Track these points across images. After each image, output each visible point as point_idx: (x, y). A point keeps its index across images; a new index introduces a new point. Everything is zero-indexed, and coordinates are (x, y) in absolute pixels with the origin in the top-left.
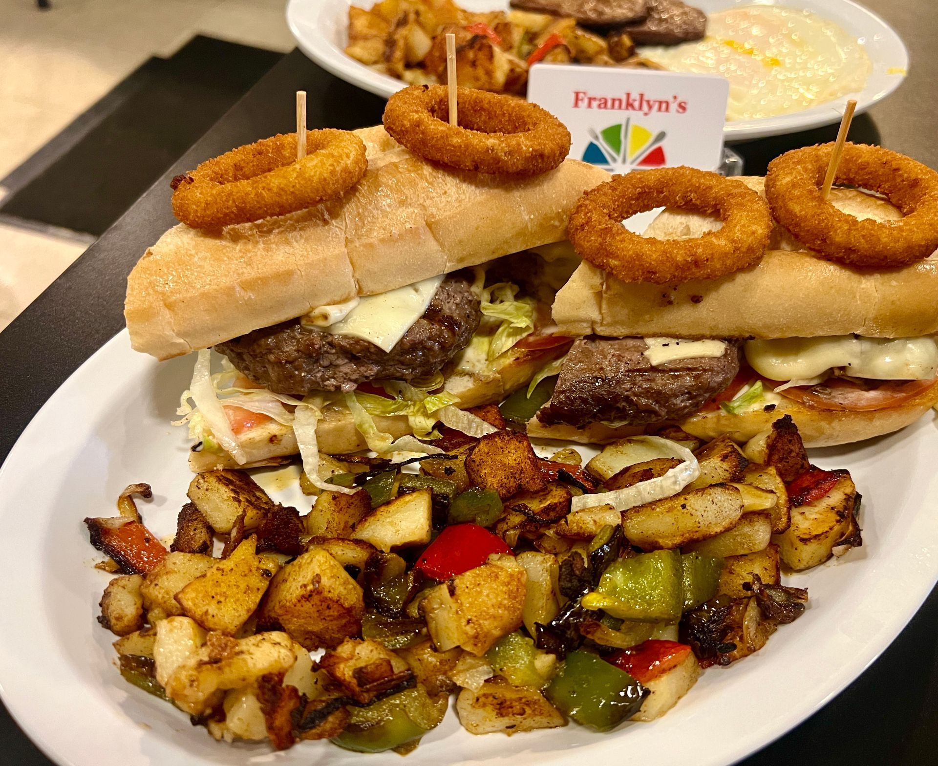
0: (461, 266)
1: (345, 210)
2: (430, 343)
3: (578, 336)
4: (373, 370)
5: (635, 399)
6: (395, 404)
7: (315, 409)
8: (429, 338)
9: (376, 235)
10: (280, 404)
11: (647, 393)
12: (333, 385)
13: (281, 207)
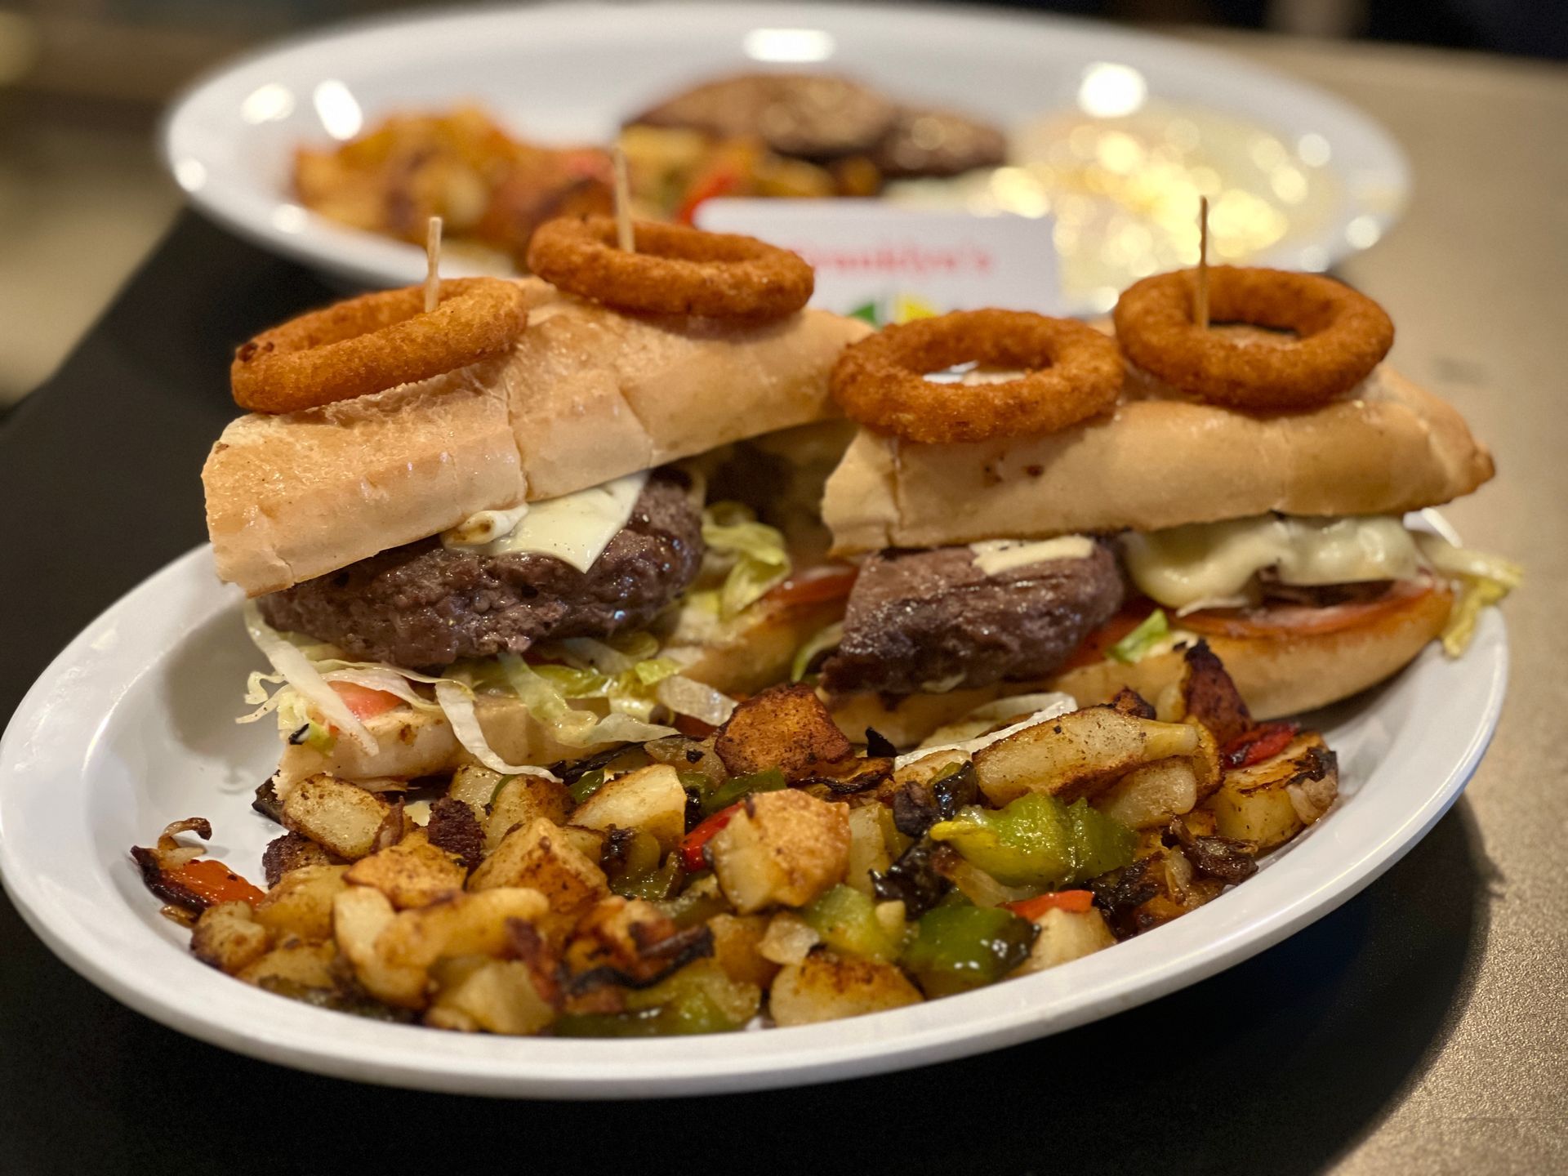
0: (673, 456)
1: (504, 375)
2: (640, 564)
3: (868, 552)
4: (556, 611)
5: (970, 628)
6: (588, 677)
7: (465, 686)
8: (642, 556)
9: (552, 406)
10: (406, 684)
11: (988, 617)
12: (495, 642)
13: (427, 363)
